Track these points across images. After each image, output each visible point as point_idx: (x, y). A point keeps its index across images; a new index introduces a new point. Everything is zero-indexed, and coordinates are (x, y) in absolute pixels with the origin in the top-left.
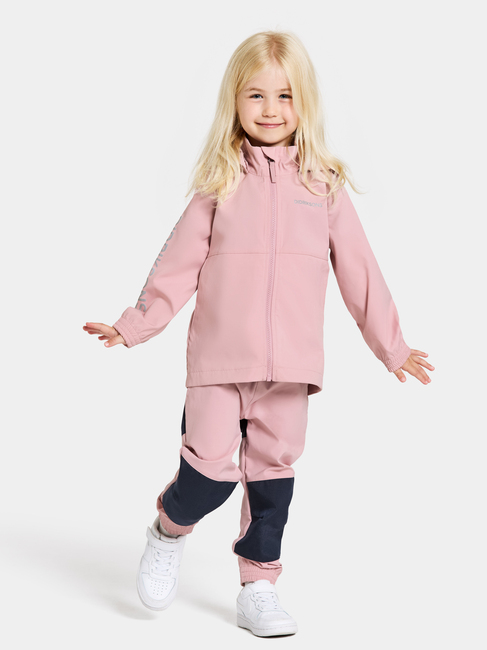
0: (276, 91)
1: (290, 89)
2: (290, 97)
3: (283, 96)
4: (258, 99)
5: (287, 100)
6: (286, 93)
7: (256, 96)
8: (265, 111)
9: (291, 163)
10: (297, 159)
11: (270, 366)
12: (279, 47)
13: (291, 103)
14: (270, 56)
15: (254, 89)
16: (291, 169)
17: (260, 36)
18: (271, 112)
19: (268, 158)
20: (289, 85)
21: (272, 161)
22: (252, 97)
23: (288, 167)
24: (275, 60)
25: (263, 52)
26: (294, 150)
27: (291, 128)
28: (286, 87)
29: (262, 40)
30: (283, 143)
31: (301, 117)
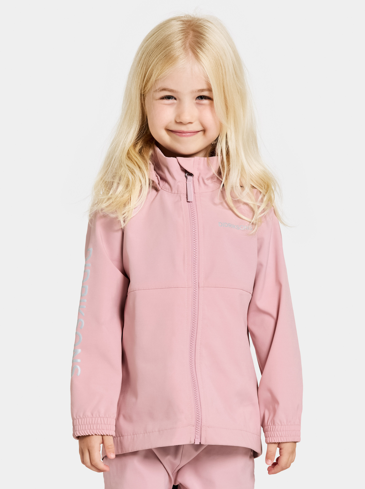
0: (192, 92)
1: (210, 90)
2: (210, 98)
3: (201, 97)
4: (170, 101)
5: (206, 102)
6: (206, 93)
7: (169, 97)
8: (179, 116)
9: (212, 177)
10: (219, 173)
11: (198, 425)
12: (196, 36)
13: (212, 105)
14: (185, 49)
15: (164, 89)
16: (212, 185)
17: (174, 22)
18: (186, 118)
19: (185, 171)
20: (209, 84)
21: (191, 175)
22: (163, 98)
23: (208, 182)
24: (191, 54)
25: (178, 44)
26: (215, 161)
27: (212, 135)
28: (205, 87)
29: (177, 27)
30: (202, 154)
31: (224, 122)
